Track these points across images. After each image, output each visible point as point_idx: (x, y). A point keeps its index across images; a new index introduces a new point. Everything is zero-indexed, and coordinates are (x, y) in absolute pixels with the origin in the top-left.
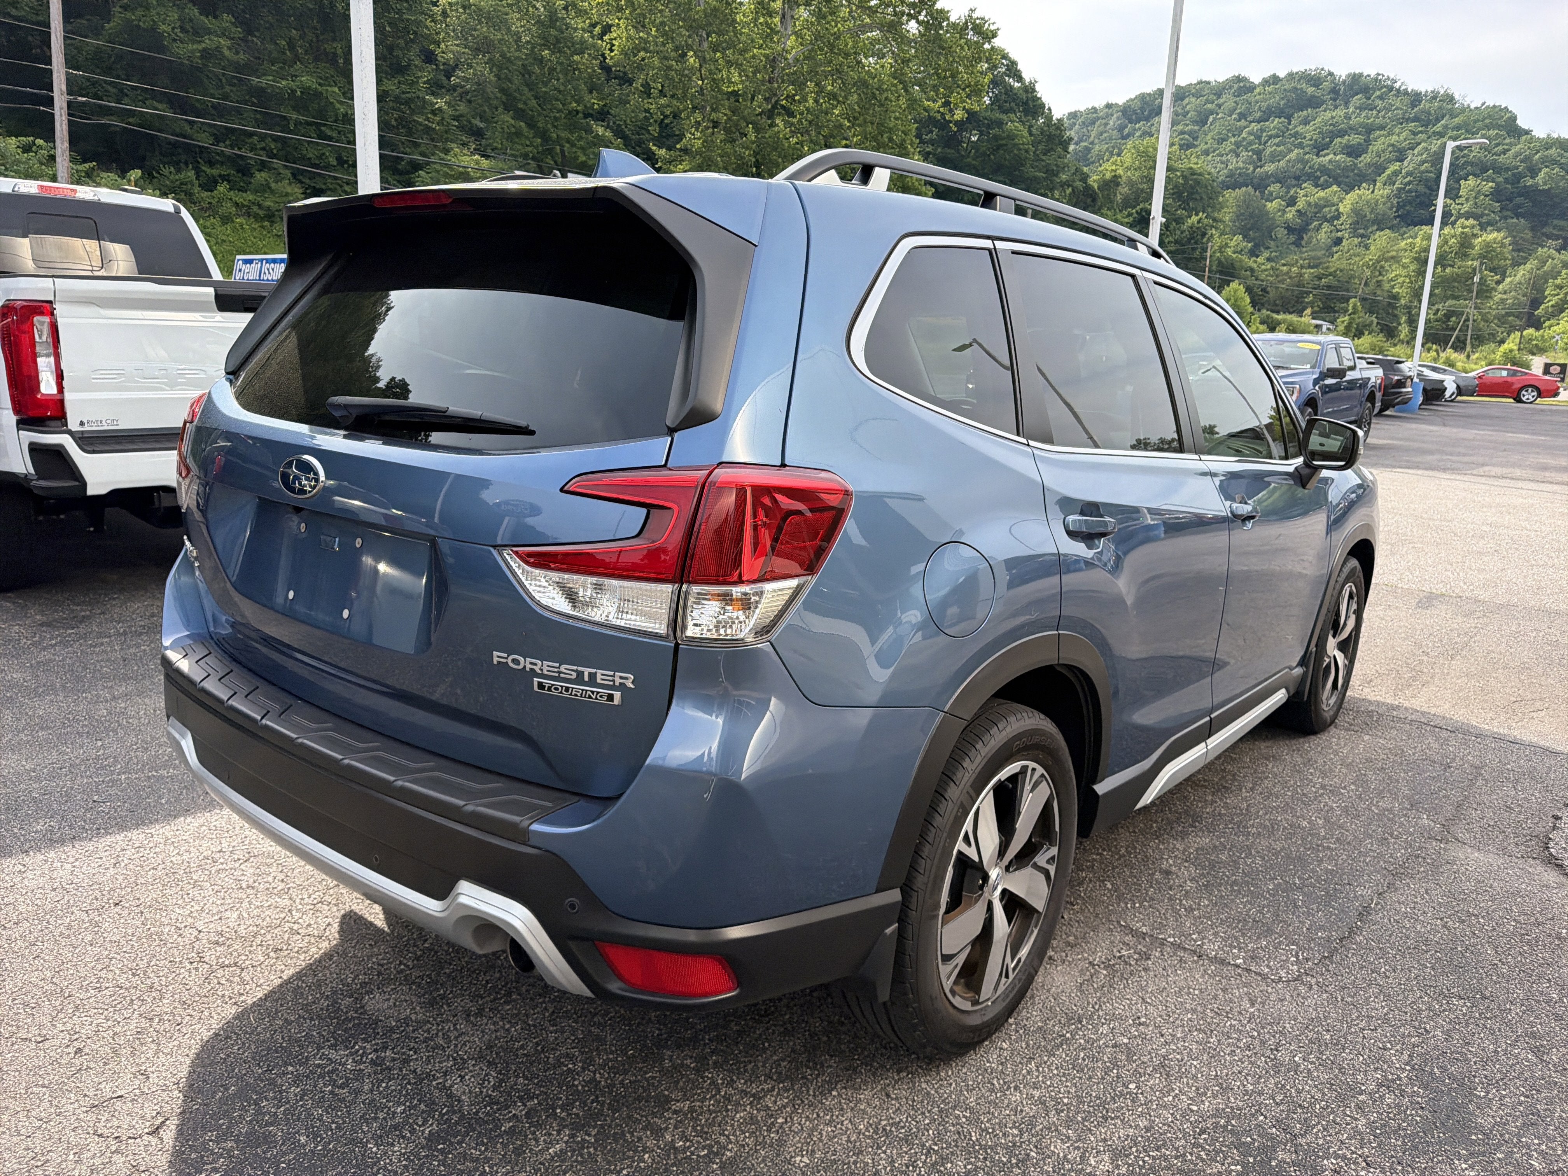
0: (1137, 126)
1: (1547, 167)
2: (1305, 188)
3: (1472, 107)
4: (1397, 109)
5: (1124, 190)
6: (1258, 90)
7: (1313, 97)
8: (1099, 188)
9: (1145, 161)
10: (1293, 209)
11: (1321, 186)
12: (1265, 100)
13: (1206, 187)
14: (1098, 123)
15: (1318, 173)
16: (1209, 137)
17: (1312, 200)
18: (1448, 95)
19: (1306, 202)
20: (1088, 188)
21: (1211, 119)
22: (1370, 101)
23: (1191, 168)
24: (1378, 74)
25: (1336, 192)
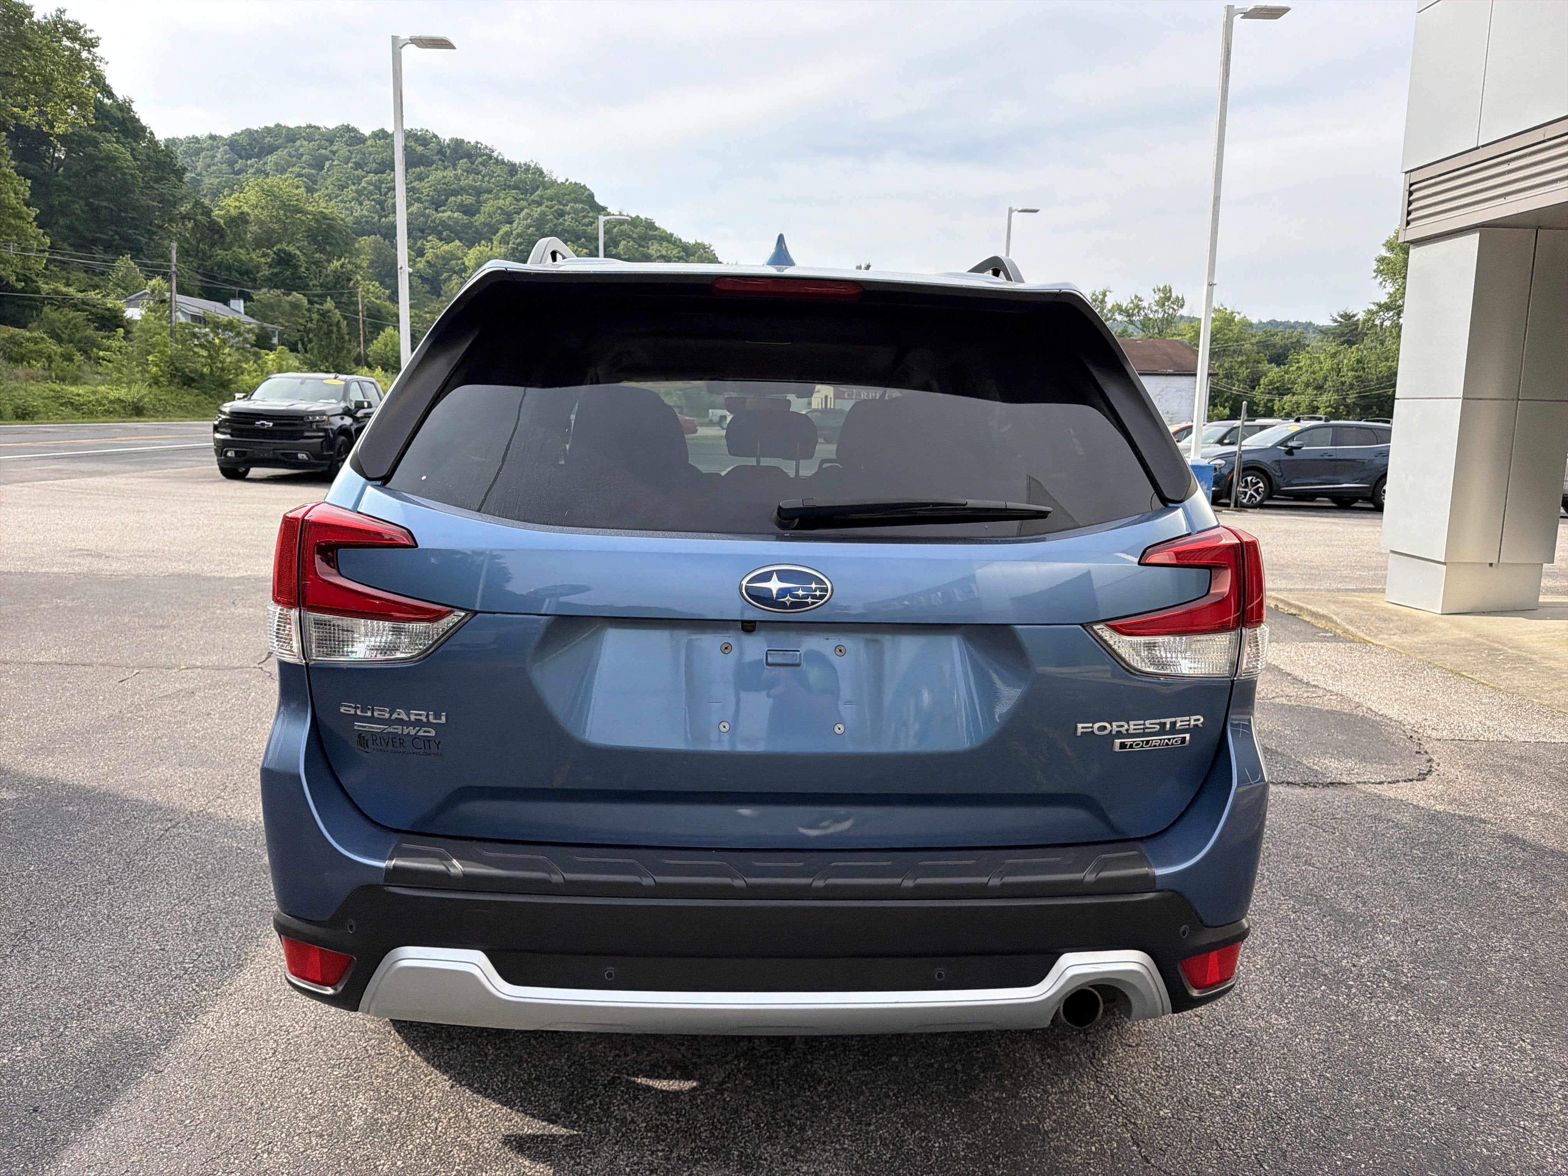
0: (249, 162)
1: (624, 240)
2: (430, 241)
3: (559, 182)
4: (499, 176)
5: (253, 228)
6: (369, 142)
7: (422, 155)
8: (225, 224)
9: (271, 200)
10: (423, 260)
11: (445, 240)
12: (379, 153)
13: (341, 232)
14: (203, 155)
15: (440, 227)
16: (329, 182)
17: (438, 253)
18: (537, 168)
19: (434, 254)
20: (213, 223)
21: (327, 164)
22: (474, 166)
23: (322, 212)
24: (477, 143)
25: (459, 246)
